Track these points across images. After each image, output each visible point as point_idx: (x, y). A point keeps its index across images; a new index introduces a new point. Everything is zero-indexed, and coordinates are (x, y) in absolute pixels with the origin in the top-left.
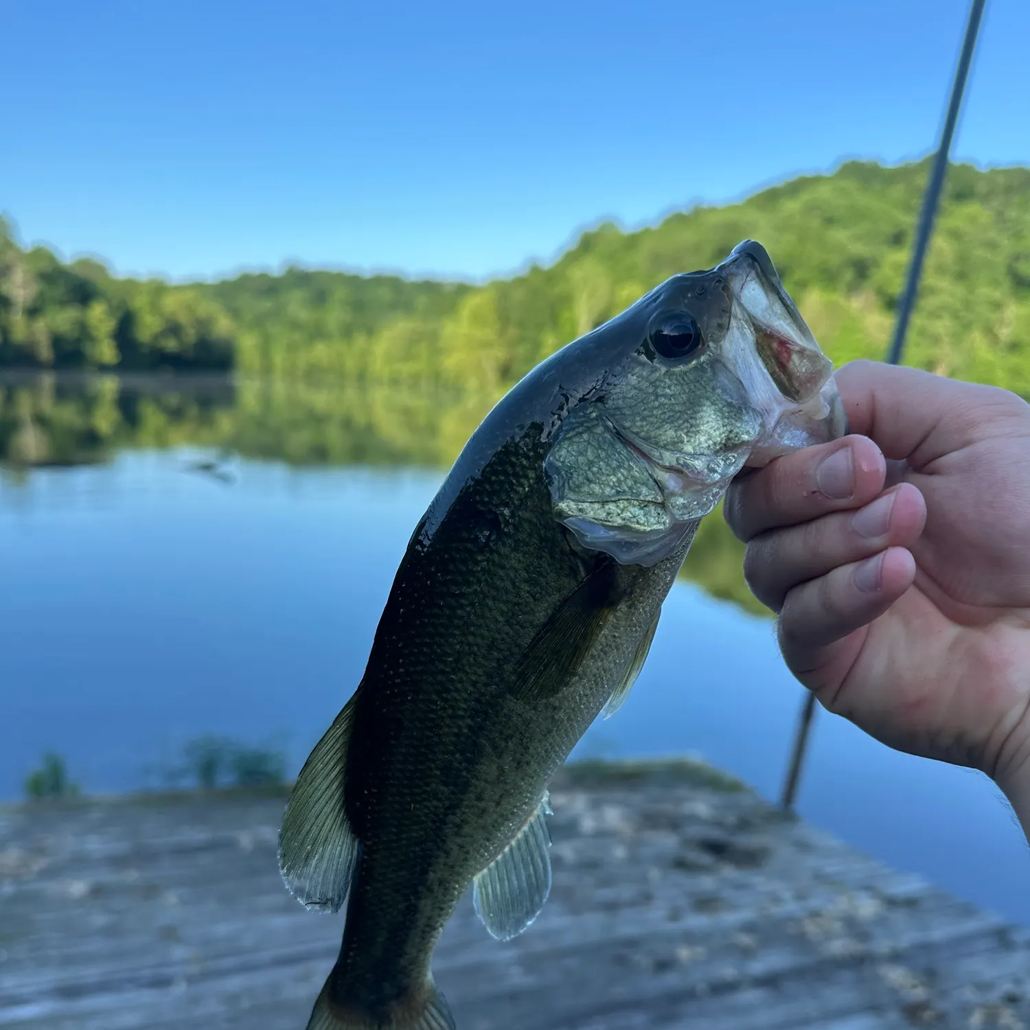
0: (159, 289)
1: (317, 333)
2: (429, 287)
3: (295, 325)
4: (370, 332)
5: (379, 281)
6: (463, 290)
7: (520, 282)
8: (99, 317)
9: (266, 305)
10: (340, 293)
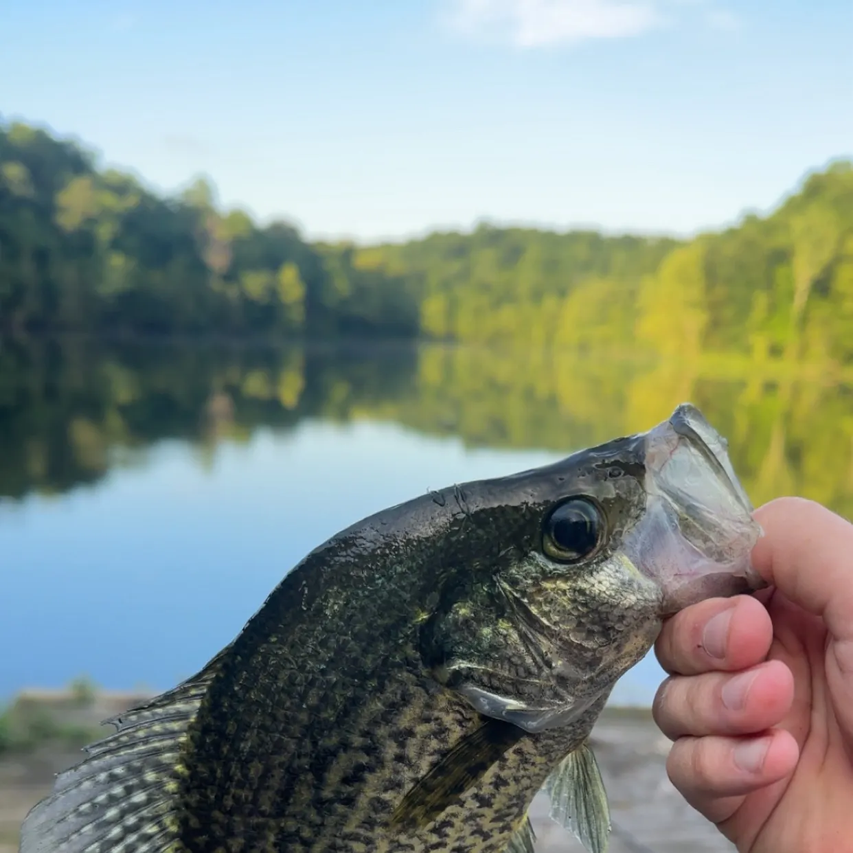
0: (348, 252)
1: (504, 297)
2: (630, 243)
3: (485, 288)
4: (563, 293)
5: (575, 237)
6: (666, 245)
7: (731, 233)
8: (290, 282)
9: (455, 267)
10: (533, 254)
